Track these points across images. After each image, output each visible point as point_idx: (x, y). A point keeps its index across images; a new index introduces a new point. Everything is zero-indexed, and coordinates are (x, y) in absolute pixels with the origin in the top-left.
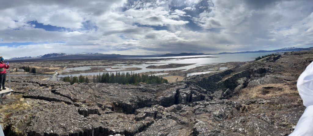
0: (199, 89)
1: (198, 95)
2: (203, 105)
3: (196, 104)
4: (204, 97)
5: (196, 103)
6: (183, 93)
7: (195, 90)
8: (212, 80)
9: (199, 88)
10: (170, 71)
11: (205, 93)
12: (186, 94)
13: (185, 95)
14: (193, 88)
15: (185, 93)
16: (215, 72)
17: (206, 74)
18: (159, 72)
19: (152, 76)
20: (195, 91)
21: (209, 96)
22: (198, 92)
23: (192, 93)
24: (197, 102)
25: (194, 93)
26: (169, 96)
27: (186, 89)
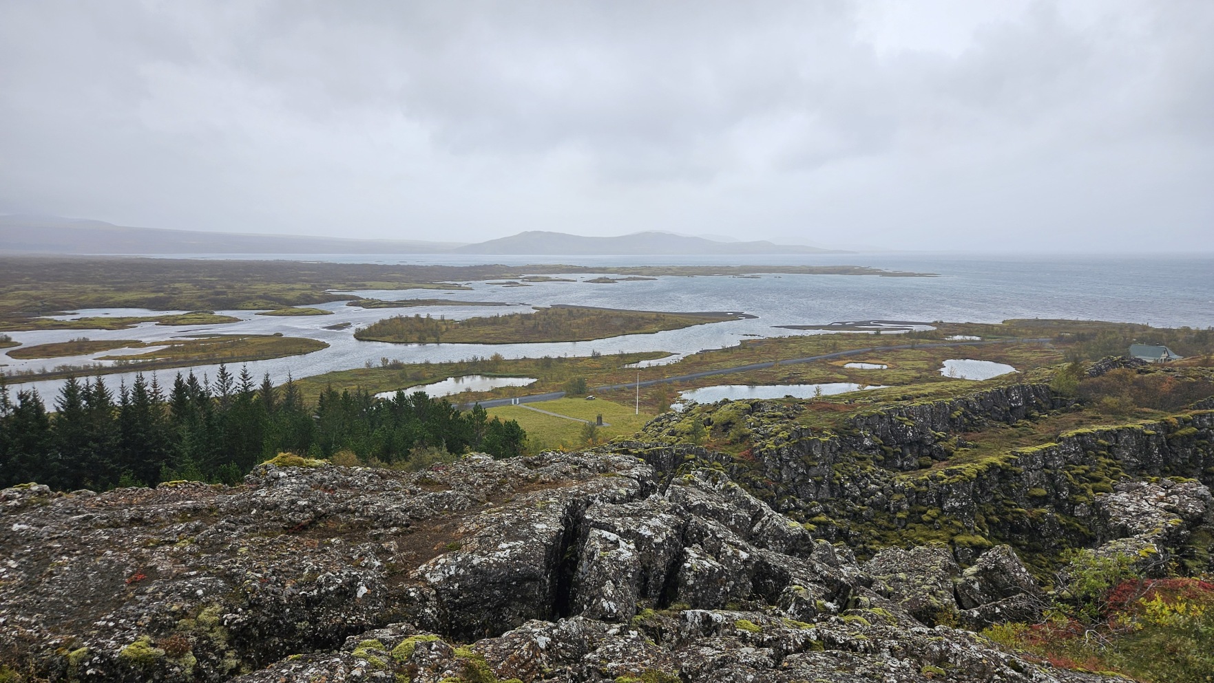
0: (744, 513)
1: (735, 556)
2: (760, 645)
3: (709, 627)
4: (783, 579)
5: (708, 620)
6: (613, 537)
7: (715, 514)
8: (868, 449)
9: (746, 505)
10: (547, 362)
11: (791, 552)
12: (639, 540)
13: (626, 552)
14: (696, 498)
15: (627, 535)
16: (897, 391)
17: (821, 405)
18: (458, 370)
19: (401, 396)
20: (711, 524)
21: (827, 581)
22: (732, 538)
23: (685, 535)
24: (717, 616)
25: (700, 536)
26: (504, 551)
27: (644, 504)
